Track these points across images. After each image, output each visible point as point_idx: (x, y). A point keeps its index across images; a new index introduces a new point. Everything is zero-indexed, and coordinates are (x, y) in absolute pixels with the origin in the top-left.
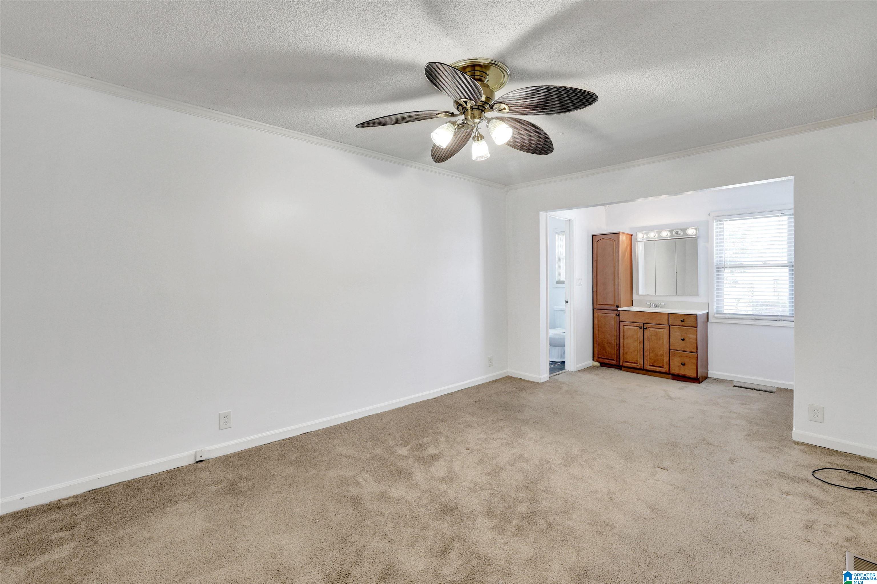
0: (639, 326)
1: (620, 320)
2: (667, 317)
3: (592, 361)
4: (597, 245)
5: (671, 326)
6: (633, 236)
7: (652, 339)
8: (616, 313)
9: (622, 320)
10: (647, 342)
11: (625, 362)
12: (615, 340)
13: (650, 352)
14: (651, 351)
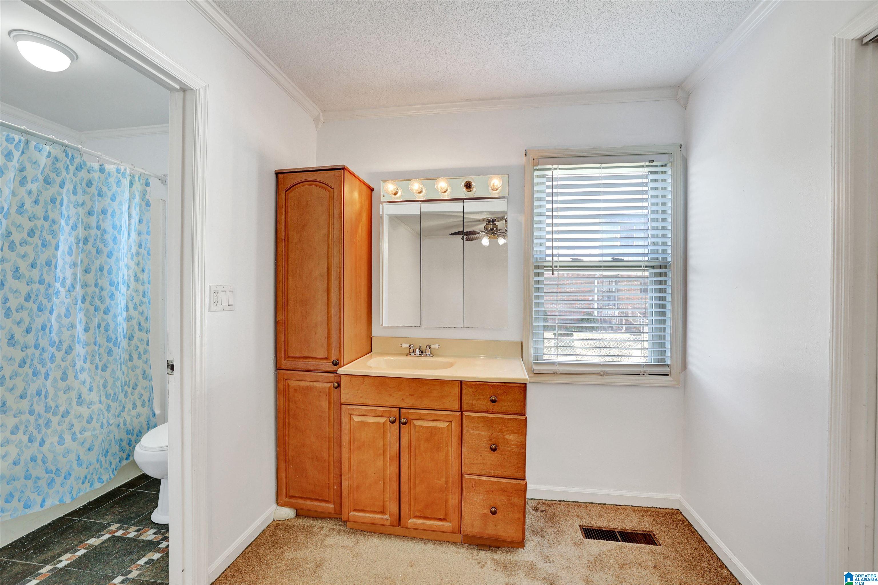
0: (388, 415)
1: (343, 400)
2: (456, 390)
3: (275, 505)
4: (287, 199)
5: (466, 414)
6: (373, 192)
7: (420, 447)
8: (332, 379)
9: (348, 402)
10: (408, 457)
11: (356, 510)
12: (330, 449)
13: (414, 483)
14: (417, 481)
